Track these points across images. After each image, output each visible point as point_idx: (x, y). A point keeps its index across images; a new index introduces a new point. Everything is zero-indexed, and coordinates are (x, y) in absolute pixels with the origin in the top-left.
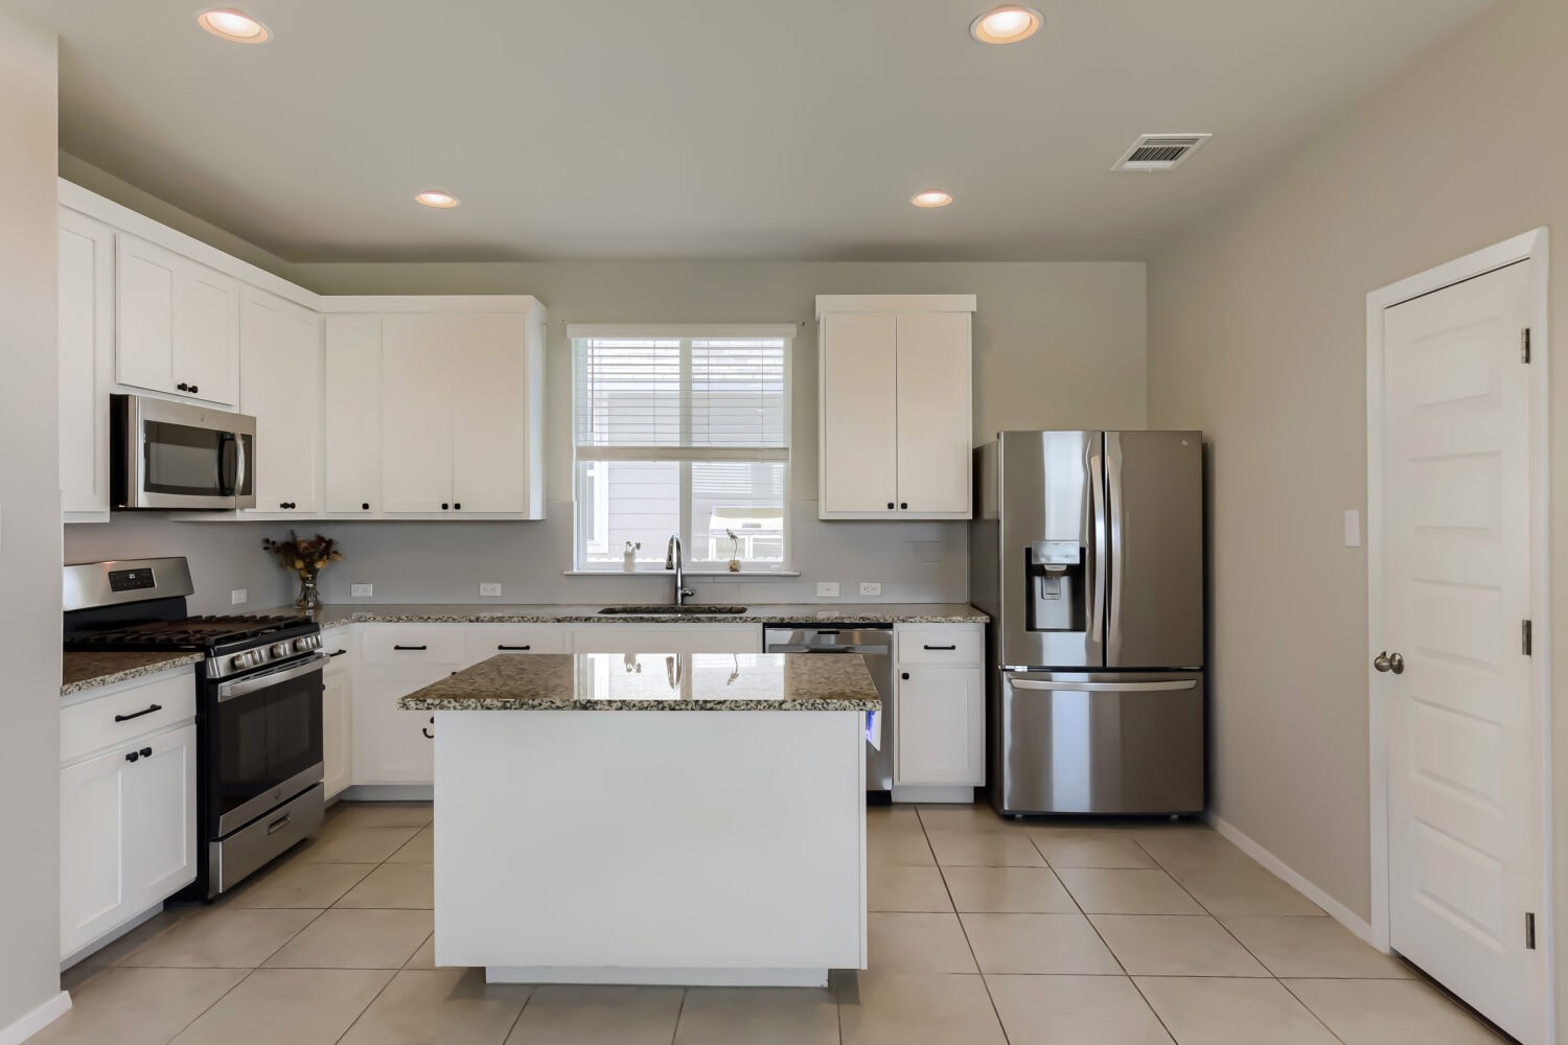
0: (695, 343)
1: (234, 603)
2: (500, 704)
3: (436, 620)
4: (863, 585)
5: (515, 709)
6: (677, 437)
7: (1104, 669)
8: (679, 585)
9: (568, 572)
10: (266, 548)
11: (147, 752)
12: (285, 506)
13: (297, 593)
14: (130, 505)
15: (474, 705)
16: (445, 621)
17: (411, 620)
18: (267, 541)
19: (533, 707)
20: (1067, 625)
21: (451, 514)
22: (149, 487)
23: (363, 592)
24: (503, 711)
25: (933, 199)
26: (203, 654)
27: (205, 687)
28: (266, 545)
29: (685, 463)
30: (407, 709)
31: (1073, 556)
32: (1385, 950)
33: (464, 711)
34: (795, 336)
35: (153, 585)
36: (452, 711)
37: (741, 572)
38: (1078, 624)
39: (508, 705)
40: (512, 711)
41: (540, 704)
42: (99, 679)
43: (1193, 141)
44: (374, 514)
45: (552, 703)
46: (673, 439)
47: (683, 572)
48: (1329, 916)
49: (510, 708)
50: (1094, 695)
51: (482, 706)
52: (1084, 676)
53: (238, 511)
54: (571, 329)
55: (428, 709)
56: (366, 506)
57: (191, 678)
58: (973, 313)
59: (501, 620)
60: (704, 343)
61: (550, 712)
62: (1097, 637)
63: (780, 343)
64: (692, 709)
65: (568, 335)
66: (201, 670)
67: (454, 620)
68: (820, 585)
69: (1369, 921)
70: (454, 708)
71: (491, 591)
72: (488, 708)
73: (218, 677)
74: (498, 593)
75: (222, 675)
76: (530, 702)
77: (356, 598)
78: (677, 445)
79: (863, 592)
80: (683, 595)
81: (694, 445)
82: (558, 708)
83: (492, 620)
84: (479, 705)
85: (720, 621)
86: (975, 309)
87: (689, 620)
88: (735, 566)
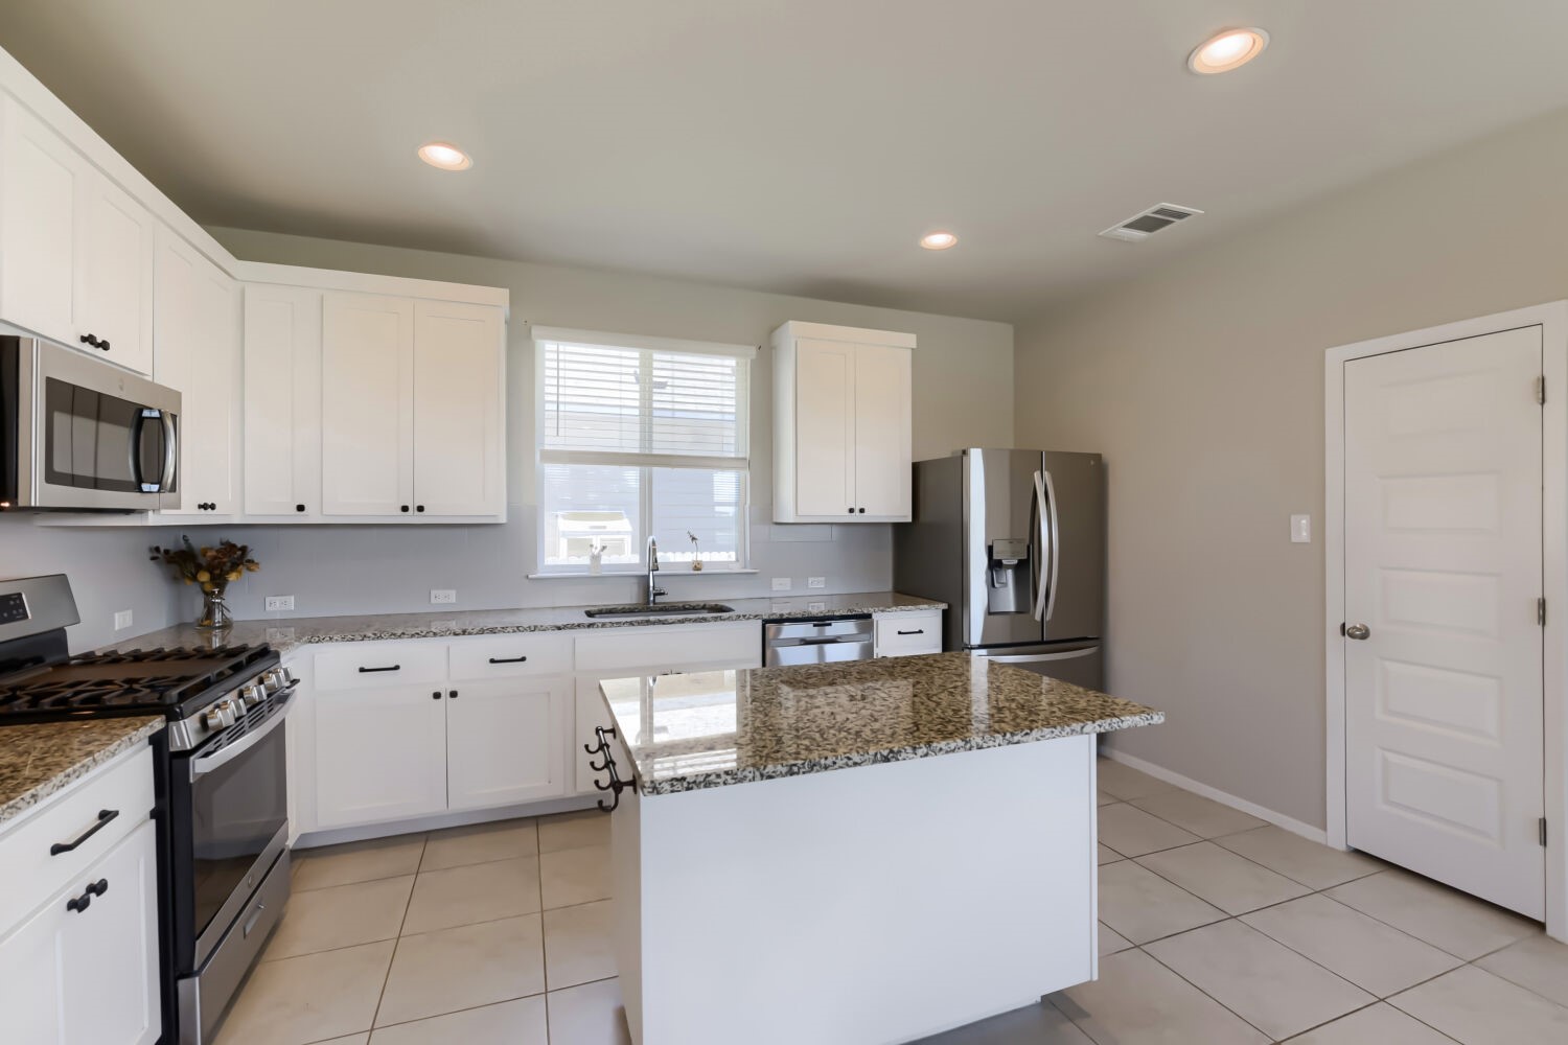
0: (657, 356)
1: (117, 628)
2: (785, 770)
3: (413, 636)
4: (810, 580)
5: (804, 773)
6: (637, 444)
7: (1044, 642)
8: (652, 585)
9: (534, 576)
10: (153, 559)
11: (99, 888)
12: (204, 507)
13: (199, 609)
14: (22, 502)
15: (751, 776)
16: (424, 636)
17: (380, 638)
18: (156, 550)
19: (826, 768)
20: (1013, 608)
21: (412, 518)
22: (52, 477)
23: (282, 606)
24: (789, 778)
25: (939, 240)
26: (164, 717)
27: (169, 767)
28: (155, 554)
29: (647, 469)
30: (658, 793)
31: (1023, 553)
32: (1342, 847)
33: (739, 785)
34: (754, 357)
35: (25, 616)
36: (722, 789)
37: (703, 571)
39: (795, 769)
40: (801, 776)
41: (835, 763)
42: (27, 795)
43: (1181, 215)
44: (311, 516)
45: (849, 759)
46: (633, 447)
48: (1270, 824)
49: (798, 773)
51: (762, 775)
53: (150, 513)
54: (535, 331)
55: (688, 789)
56: (301, 508)
57: (147, 755)
58: (912, 349)
59: (493, 631)
60: (667, 357)
61: (848, 770)
62: (1038, 616)
63: (732, 362)
64: (999, 745)
65: (533, 337)
66: (158, 742)
68: (775, 581)
69: (1325, 829)
70: (725, 783)
71: (445, 598)
72: (770, 777)
73: (189, 747)
74: (453, 599)
75: (193, 745)
76: (823, 761)
77: (272, 612)
78: (637, 451)
79: (810, 586)
80: (656, 595)
81: (655, 452)
82: (856, 764)
83: (482, 632)
84: (757, 774)
85: (724, 620)
86: (915, 346)
87: (695, 621)
88: (697, 567)
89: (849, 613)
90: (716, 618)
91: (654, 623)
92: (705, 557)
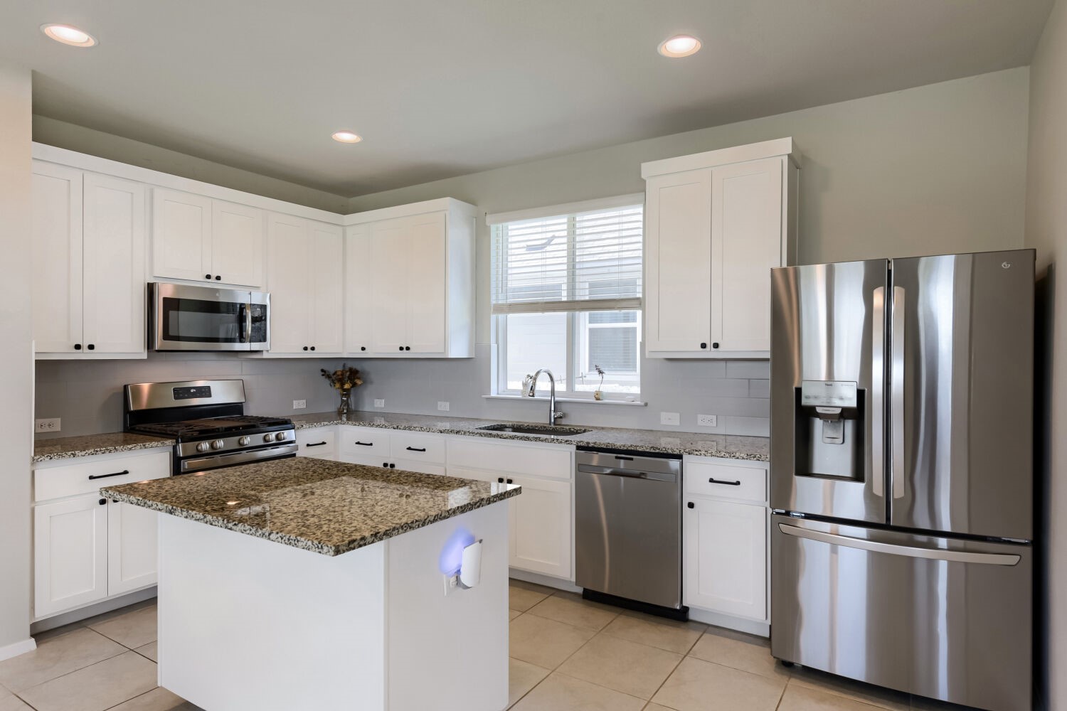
0: (578, 217)
1: (295, 408)
3: (377, 426)
4: (700, 417)
6: (566, 293)
7: (886, 527)
8: (553, 409)
9: (486, 396)
10: (323, 375)
12: (306, 349)
14: (155, 348)
16: (381, 427)
18: (322, 370)
20: (848, 472)
23: (380, 404)
26: (174, 440)
27: (178, 463)
28: (323, 373)
29: (571, 313)
31: (850, 399)
35: (210, 396)
38: (858, 475)
46: (564, 295)
47: (556, 399)
50: (873, 555)
52: (862, 532)
54: (490, 218)
56: (363, 349)
58: (789, 155)
59: (410, 429)
62: (878, 490)
63: (640, 210)
65: (488, 224)
66: (175, 451)
67: (386, 427)
68: (664, 413)
71: (444, 407)
73: (181, 456)
74: (448, 408)
77: (377, 408)
79: (700, 423)
80: (555, 419)
83: (405, 428)
85: (542, 441)
86: (790, 152)
87: (521, 438)
88: (598, 396)
89: (652, 451)
90: (536, 438)
91: (494, 436)
92: (606, 388)
